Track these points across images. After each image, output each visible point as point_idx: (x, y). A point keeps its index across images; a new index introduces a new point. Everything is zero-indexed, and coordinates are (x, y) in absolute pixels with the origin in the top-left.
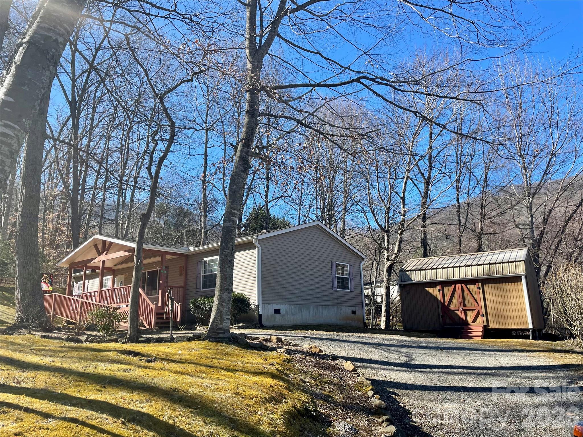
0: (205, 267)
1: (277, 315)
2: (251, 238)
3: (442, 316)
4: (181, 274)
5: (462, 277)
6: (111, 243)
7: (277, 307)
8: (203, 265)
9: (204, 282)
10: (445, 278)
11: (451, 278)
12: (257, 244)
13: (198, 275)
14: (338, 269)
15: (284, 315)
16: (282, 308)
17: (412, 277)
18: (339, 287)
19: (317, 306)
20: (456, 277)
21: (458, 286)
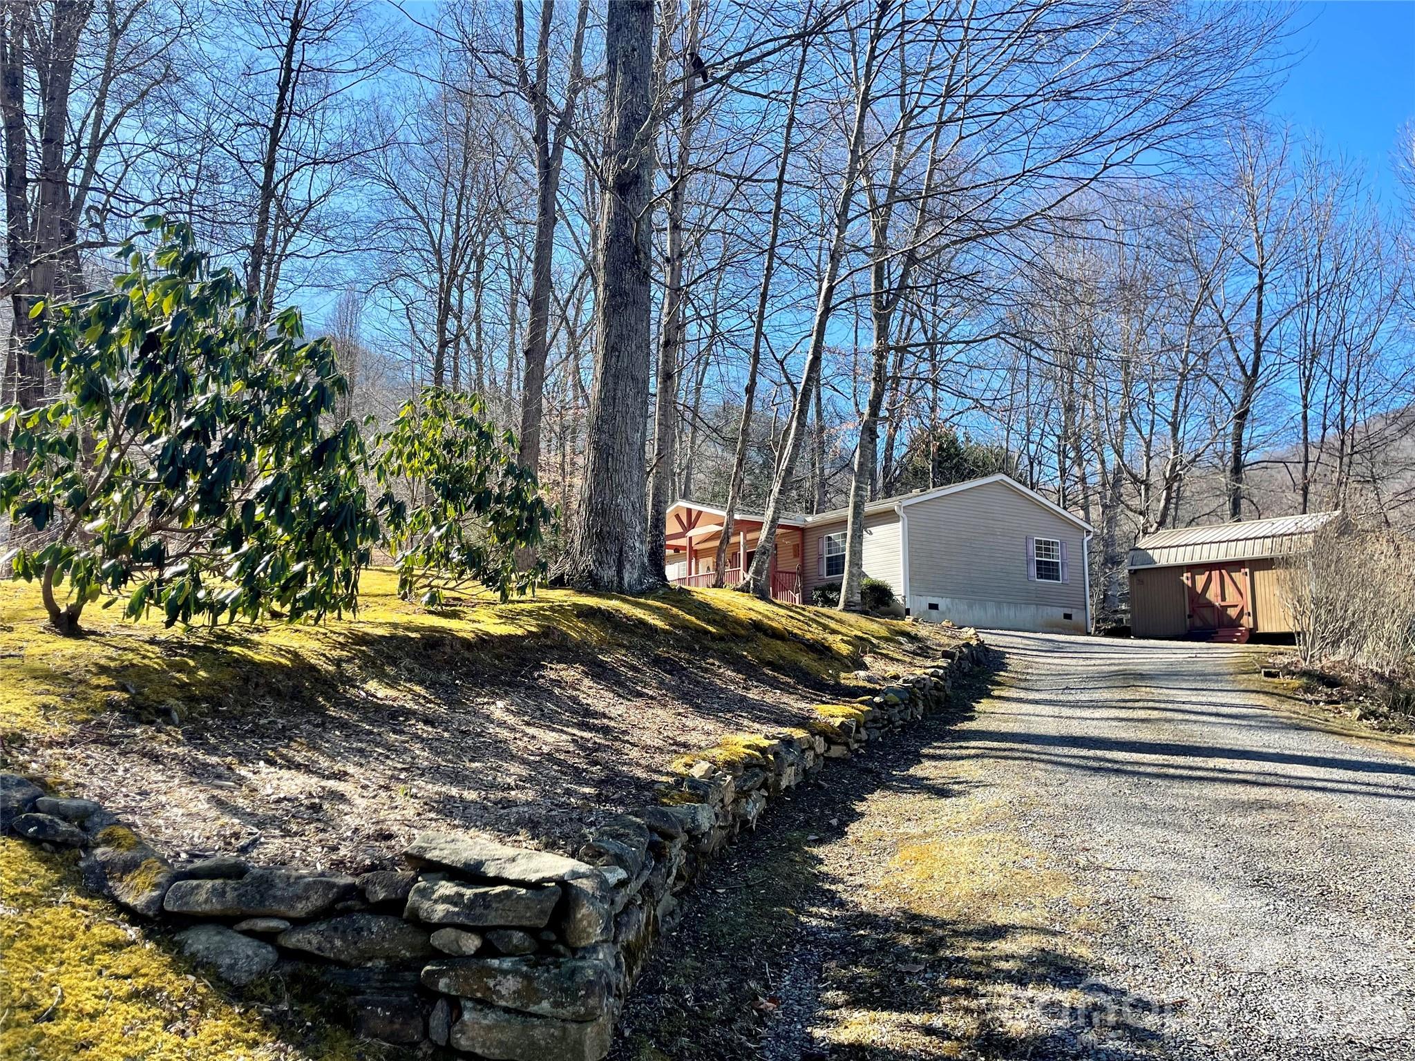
0: (829, 545)
1: (934, 612)
2: (893, 503)
3: (1190, 616)
4: (796, 556)
5: (1222, 558)
6: (700, 513)
7: (934, 601)
8: (826, 543)
9: (829, 566)
10: (1196, 560)
11: (1204, 560)
12: (901, 513)
13: (820, 558)
14: (1038, 549)
15: (943, 613)
16: (942, 603)
17: (1156, 558)
18: (1040, 576)
19: (999, 603)
20: (1213, 558)
21: (1216, 574)
